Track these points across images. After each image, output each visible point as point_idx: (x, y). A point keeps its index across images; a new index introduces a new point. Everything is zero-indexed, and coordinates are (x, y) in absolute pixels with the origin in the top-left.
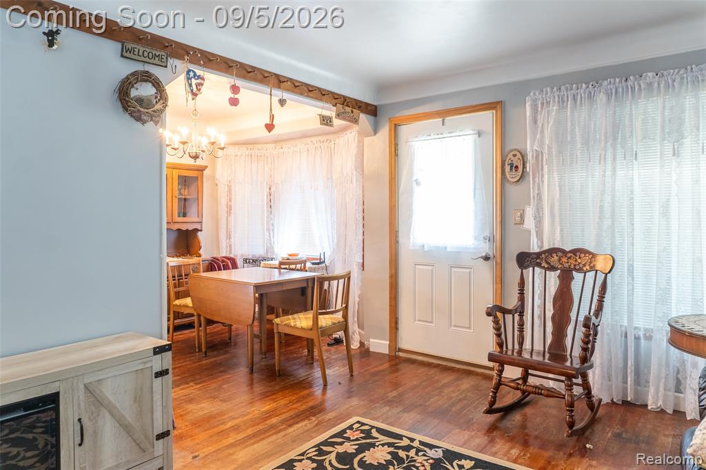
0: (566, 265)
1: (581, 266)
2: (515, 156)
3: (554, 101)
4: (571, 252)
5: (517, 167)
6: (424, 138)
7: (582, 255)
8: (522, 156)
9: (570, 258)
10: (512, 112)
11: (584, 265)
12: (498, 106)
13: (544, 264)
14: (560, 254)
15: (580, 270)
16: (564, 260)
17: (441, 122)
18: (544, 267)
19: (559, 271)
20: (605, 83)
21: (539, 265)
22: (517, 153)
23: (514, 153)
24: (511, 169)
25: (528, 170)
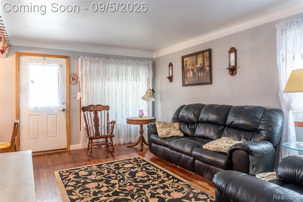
0: (95, 110)
1: (100, 109)
2: (74, 75)
3: (88, 61)
4: (96, 106)
5: (75, 79)
6: (36, 64)
7: (100, 106)
8: (76, 76)
9: (96, 107)
10: (73, 61)
11: (101, 109)
12: (68, 58)
13: (89, 110)
14: (93, 106)
15: (100, 111)
16: (95, 108)
17: (43, 59)
18: (89, 111)
19: (93, 111)
20: (102, 58)
21: (88, 110)
22: (75, 75)
23: (74, 74)
24: (73, 80)
25: (79, 80)
